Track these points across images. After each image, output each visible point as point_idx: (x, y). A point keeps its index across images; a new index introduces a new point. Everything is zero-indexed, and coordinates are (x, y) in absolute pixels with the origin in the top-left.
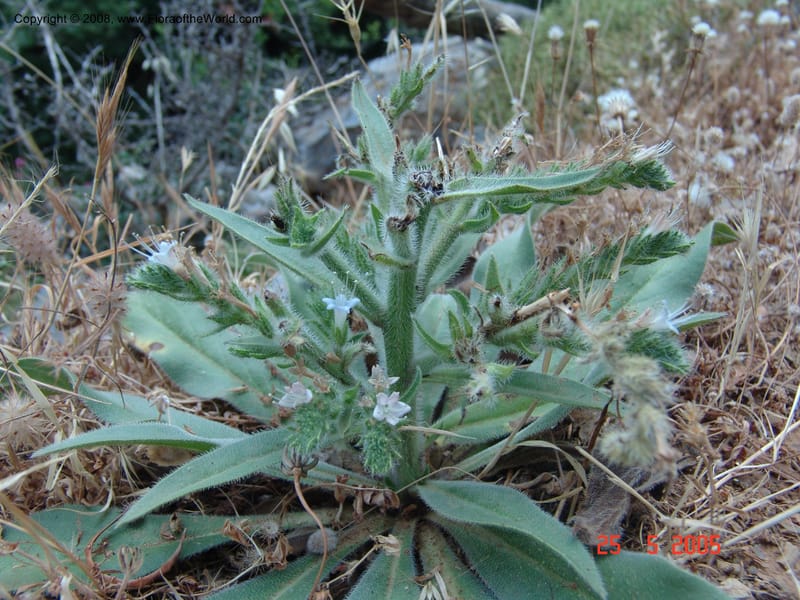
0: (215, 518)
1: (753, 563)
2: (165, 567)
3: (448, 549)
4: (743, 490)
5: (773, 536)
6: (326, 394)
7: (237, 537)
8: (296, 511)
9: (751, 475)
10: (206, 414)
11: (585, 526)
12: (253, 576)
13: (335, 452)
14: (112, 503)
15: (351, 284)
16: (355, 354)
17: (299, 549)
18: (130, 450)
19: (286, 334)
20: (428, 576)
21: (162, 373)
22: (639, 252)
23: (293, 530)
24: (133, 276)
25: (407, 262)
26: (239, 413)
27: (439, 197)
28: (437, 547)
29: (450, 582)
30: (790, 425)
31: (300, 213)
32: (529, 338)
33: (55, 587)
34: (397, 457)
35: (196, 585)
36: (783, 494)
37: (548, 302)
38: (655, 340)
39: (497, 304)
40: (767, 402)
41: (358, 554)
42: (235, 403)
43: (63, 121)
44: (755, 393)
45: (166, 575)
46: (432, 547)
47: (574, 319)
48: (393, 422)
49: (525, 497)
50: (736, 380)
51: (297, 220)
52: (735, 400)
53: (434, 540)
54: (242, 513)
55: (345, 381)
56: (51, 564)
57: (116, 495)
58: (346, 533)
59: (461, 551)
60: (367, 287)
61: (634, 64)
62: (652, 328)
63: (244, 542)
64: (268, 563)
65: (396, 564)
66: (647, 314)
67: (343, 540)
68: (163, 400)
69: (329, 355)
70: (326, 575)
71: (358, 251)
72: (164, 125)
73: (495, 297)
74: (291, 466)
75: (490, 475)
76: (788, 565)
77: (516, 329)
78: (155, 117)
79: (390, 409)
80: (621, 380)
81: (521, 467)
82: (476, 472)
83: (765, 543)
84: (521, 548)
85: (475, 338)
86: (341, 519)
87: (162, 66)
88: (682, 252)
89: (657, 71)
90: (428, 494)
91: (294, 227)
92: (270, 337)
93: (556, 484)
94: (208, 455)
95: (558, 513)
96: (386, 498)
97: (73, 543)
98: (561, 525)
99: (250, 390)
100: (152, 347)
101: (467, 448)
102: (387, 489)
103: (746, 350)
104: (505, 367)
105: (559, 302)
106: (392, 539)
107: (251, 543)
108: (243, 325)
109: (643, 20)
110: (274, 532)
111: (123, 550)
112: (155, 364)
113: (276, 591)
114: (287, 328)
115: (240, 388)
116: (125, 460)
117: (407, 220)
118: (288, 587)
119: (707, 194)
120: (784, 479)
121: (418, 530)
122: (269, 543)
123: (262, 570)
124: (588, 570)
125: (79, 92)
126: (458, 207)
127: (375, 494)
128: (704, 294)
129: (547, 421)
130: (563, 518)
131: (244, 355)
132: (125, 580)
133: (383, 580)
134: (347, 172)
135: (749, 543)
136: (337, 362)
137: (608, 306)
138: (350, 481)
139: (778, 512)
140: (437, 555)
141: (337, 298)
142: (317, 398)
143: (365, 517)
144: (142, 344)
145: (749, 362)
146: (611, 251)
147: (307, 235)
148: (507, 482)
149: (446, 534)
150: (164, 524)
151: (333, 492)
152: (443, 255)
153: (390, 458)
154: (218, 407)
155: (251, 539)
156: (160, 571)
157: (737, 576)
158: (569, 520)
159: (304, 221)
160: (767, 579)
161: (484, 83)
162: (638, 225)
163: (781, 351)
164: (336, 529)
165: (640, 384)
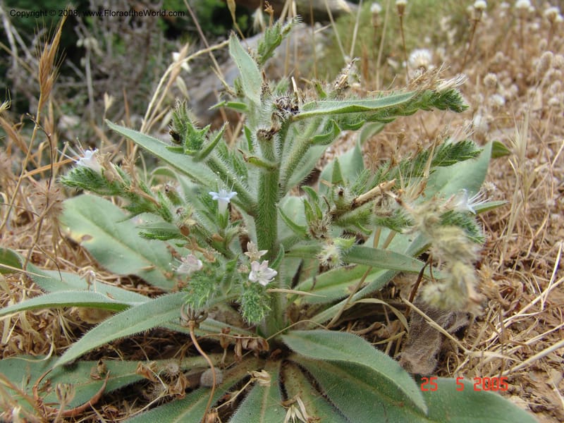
0: (131, 363)
1: (528, 385)
2: (94, 400)
3: (306, 381)
4: (519, 332)
5: (543, 365)
6: (213, 264)
7: (148, 375)
8: (192, 356)
9: (524, 321)
10: (124, 286)
11: (409, 359)
12: (160, 404)
13: (220, 313)
14: (53, 353)
15: (230, 183)
16: (234, 235)
17: (194, 384)
18: (66, 313)
19: (182, 218)
20: (291, 401)
21: (91, 258)
22: (444, 157)
23: (190, 370)
24: (65, 177)
25: (273, 164)
26: (149, 285)
27: (295, 116)
28: (297, 380)
29: (308, 405)
30: (552, 284)
31: (192, 128)
32: (364, 220)
33: (8, 416)
34: (268, 310)
35: (117, 413)
36: (548, 335)
37: (380, 190)
38: (459, 218)
39: (341, 194)
40: (533, 270)
41: (239, 386)
42: (145, 278)
43: (18, 82)
44: (525, 263)
45: (94, 405)
46: (294, 380)
47: (400, 202)
48: (264, 283)
49: (363, 340)
50: (511, 254)
51: (189, 133)
52: (511, 268)
53: (295, 375)
54: (151, 359)
55: (227, 255)
56: (4, 399)
57: (57, 347)
58: (229, 371)
59: (315, 382)
60: (243, 187)
61: (428, 40)
62: (456, 210)
63: (153, 379)
64: (171, 394)
65: (267, 394)
66: (452, 200)
67: (227, 377)
68: (90, 274)
69: (214, 235)
70: (215, 403)
71: (235, 161)
72: (93, 87)
73: (339, 189)
74: (187, 319)
75: (335, 325)
76: (554, 385)
77: (354, 213)
78: (86, 81)
79: (261, 273)
80: (438, 245)
81: (358, 319)
82: (325, 324)
83: (537, 370)
84: (361, 378)
85: (324, 220)
86: (226, 361)
87: (91, 44)
88: (475, 156)
89: (443, 44)
90: (289, 340)
91: (187, 139)
92: (170, 221)
93: (385, 330)
94: (124, 313)
95: (387, 351)
96: (259, 344)
97: (24, 383)
98: (390, 359)
99: (156, 268)
100: (83, 238)
101: (317, 307)
102: (259, 337)
103: (517, 232)
104: (348, 240)
105: (388, 190)
106: (264, 374)
107: (158, 379)
108: (149, 213)
109: (433, 10)
110: (175, 371)
111: (59, 385)
112: (86, 251)
113: (178, 415)
114: (183, 213)
115: (149, 267)
116: (62, 321)
117: (272, 131)
118: (187, 412)
119: (486, 122)
120: (548, 324)
121: (283, 368)
122: (172, 378)
123: (167, 400)
124: (413, 391)
125: (30, 61)
126: (309, 127)
127: (250, 341)
128: (489, 189)
129: (377, 284)
130: (392, 354)
131: (150, 237)
132: (61, 410)
133: (258, 406)
134: (226, 104)
135: (525, 370)
136: (221, 241)
137: (423, 194)
138: (231, 332)
139: (545, 347)
140: (298, 385)
141: (220, 192)
142: (206, 267)
143: (244, 359)
144: (76, 236)
145: (519, 241)
146: (423, 156)
147: (197, 145)
148: (348, 330)
149: (304, 370)
150: (93, 368)
151: (219, 342)
152: (299, 161)
153: (262, 310)
154: (133, 281)
155: (158, 376)
156: (90, 403)
157: (518, 394)
158: (397, 355)
159: (194, 134)
160: (539, 396)
161: (322, 54)
162: (442, 137)
163: (542, 234)
164: (222, 368)
165: (453, 246)
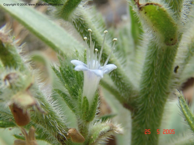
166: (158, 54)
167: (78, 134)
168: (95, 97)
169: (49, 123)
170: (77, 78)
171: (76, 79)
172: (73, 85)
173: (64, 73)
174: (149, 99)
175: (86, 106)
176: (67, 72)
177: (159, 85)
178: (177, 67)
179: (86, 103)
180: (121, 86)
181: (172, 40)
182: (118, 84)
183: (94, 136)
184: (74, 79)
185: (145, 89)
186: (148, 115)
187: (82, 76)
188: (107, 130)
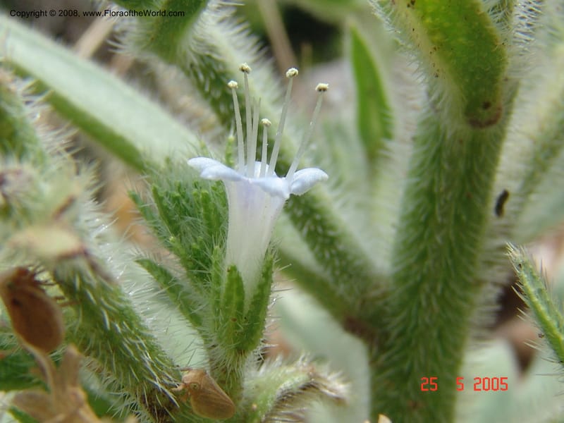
166: (444, 155)
167: (212, 386)
168: (264, 270)
169: (121, 350)
170: (207, 217)
171: (205, 221)
172: (195, 239)
173: (165, 204)
174: (423, 297)
175: (235, 299)
176: (176, 199)
177: (452, 251)
178: (505, 196)
179: (235, 286)
180: (337, 262)
181: (487, 106)
182: (327, 255)
183: (261, 402)
184: (199, 220)
185: (409, 267)
186: (421, 350)
187: (221, 212)
188: (301, 385)
